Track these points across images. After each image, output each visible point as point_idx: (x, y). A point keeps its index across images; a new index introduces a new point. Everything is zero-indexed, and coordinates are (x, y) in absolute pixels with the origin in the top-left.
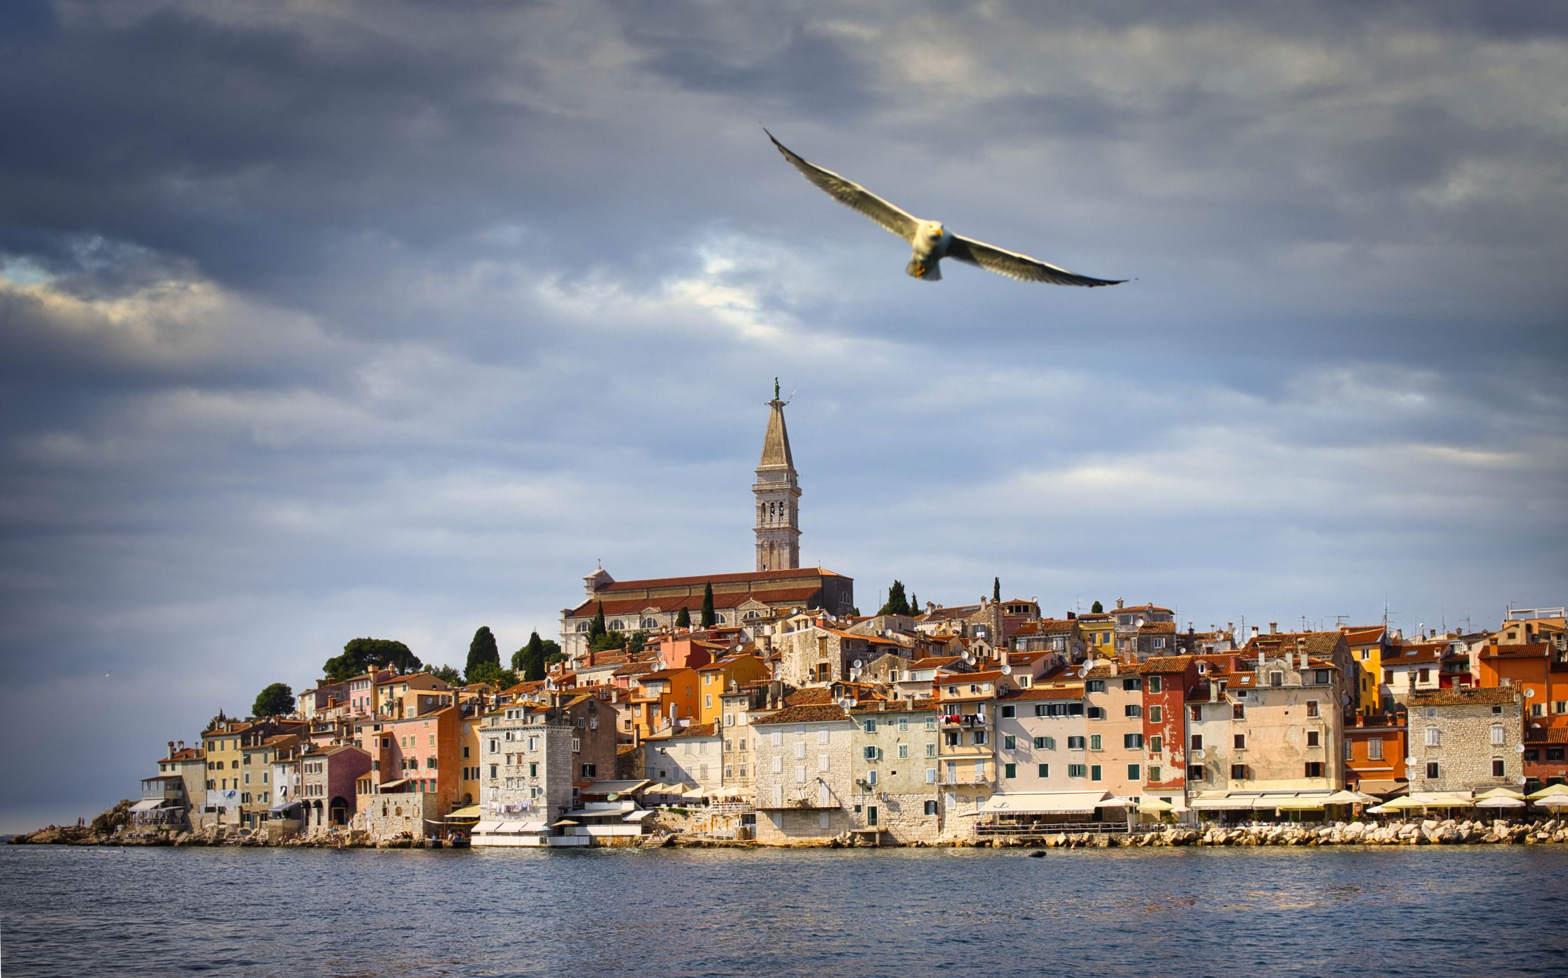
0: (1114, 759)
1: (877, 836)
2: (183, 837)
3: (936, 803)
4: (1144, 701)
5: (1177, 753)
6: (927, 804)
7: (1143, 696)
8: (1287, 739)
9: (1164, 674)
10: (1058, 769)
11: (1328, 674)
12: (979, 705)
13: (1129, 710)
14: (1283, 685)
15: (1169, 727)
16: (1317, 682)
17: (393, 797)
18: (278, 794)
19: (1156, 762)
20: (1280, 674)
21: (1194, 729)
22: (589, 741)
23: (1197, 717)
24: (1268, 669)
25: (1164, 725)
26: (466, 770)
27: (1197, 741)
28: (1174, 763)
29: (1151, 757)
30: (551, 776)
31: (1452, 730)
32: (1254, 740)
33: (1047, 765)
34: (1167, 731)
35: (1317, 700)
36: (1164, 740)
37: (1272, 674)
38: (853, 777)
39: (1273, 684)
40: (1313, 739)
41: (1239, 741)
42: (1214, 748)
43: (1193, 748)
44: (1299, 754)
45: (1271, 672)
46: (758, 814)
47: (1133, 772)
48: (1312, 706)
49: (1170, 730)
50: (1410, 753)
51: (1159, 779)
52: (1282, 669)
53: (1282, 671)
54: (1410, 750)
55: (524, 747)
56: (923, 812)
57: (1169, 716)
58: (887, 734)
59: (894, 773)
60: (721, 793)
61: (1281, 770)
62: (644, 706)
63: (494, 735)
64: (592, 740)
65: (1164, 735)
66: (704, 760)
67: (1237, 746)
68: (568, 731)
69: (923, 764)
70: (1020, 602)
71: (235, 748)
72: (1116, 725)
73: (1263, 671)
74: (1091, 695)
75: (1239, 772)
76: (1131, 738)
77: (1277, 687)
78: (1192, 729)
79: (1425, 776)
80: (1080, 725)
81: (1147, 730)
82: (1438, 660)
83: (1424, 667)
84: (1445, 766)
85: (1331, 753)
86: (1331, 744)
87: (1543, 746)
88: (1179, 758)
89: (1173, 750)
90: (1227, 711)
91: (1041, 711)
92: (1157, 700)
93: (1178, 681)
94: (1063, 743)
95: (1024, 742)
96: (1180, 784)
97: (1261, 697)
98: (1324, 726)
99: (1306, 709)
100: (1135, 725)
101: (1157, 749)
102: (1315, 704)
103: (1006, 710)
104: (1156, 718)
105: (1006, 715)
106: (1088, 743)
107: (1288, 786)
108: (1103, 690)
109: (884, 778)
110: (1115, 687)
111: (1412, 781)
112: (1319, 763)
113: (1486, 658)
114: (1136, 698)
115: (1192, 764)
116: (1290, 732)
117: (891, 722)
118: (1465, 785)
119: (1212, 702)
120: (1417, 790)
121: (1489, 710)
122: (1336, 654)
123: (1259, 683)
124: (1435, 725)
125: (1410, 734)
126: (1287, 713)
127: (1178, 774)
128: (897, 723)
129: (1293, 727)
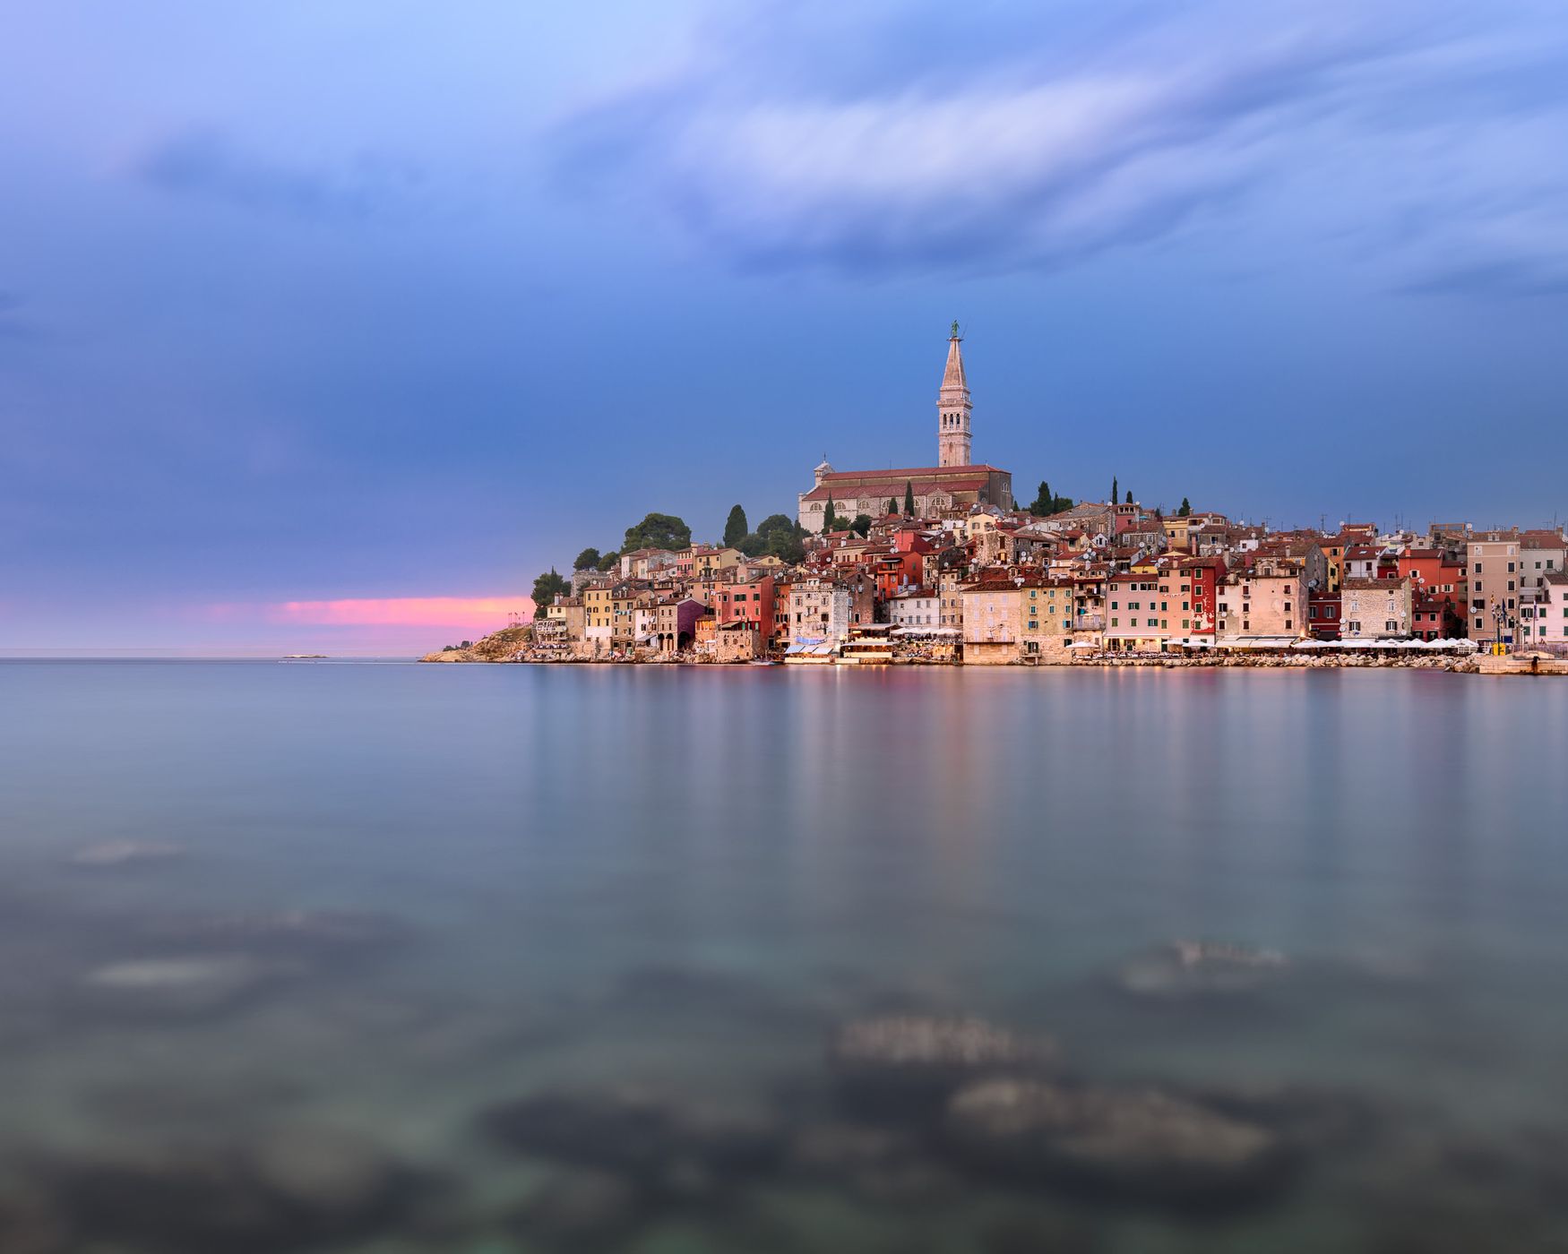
0: (1176, 615)
1: (1037, 659)
2: (571, 657)
3: (1071, 640)
4: (1192, 583)
5: (1210, 614)
6: (1066, 641)
7: (1191, 579)
8: (1272, 607)
9: (1204, 568)
10: (1142, 622)
13: (1184, 588)
14: (1271, 575)
16: (1290, 574)
17: (731, 633)
18: (638, 628)
19: (1198, 619)
20: (1269, 568)
22: (857, 599)
23: (1222, 593)
24: (1263, 566)
25: (1203, 597)
26: (777, 616)
27: (1222, 606)
29: (1196, 616)
30: (836, 621)
31: (1367, 604)
32: (1254, 607)
33: (1135, 619)
34: (1205, 600)
35: (1290, 584)
36: (1203, 606)
38: (1022, 623)
39: (1265, 574)
40: (1288, 607)
41: (1246, 607)
43: (1220, 611)
44: (1280, 615)
45: (1264, 568)
46: (965, 646)
47: (1185, 624)
48: (1287, 587)
49: (1207, 599)
50: (1342, 615)
51: (1199, 628)
52: (1270, 565)
54: (1342, 613)
55: (818, 603)
56: (1063, 645)
57: (1206, 592)
58: (1042, 597)
59: (1046, 622)
60: (941, 632)
61: (1269, 622)
62: (886, 576)
63: (799, 594)
65: (1203, 603)
66: (928, 612)
67: (1245, 610)
68: (845, 594)
69: (1063, 616)
71: (607, 598)
72: (1177, 598)
73: (1260, 567)
74: (1160, 578)
75: (1246, 625)
76: (1185, 605)
77: (1267, 576)
78: (1220, 600)
79: (1351, 630)
80: (1154, 596)
81: (1194, 599)
82: (1378, 558)
83: (1369, 561)
84: (1362, 624)
85: (1298, 615)
86: (1297, 610)
87: (1426, 612)
88: (1211, 616)
89: (1208, 612)
90: (1239, 589)
91: (1134, 588)
92: (1199, 582)
93: (1211, 572)
94: (1145, 606)
95: (1123, 606)
96: (1212, 632)
97: (1259, 581)
98: (1294, 600)
99: (1284, 589)
100: (1188, 597)
101: (1199, 610)
102: (1289, 586)
103: (1112, 586)
104: (1199, 593)
105: (1112, 589)
106: (1158, 606)
107: (1275, 633)
108: (1168, 576)
109: (1041, 625)
110: (1175, 574)
111: (1343, 632)
112: (1291, 621)
113: (1403, 557)
114: (1187, 581)
115: (1219, 620)
116: (1274, 603)
117: (1045, 592)
118: (1373, 635)
119: (1232, 582)
120: (1346, 637)
121: (1387, 592)
122: (1309, 555)
123: (1257, 573)
124: (1356, 600)
125: (1343, 605)
126: (1273, 591)
127: (1210, 625)
128: (1049, 592)
129: (1276, 600)
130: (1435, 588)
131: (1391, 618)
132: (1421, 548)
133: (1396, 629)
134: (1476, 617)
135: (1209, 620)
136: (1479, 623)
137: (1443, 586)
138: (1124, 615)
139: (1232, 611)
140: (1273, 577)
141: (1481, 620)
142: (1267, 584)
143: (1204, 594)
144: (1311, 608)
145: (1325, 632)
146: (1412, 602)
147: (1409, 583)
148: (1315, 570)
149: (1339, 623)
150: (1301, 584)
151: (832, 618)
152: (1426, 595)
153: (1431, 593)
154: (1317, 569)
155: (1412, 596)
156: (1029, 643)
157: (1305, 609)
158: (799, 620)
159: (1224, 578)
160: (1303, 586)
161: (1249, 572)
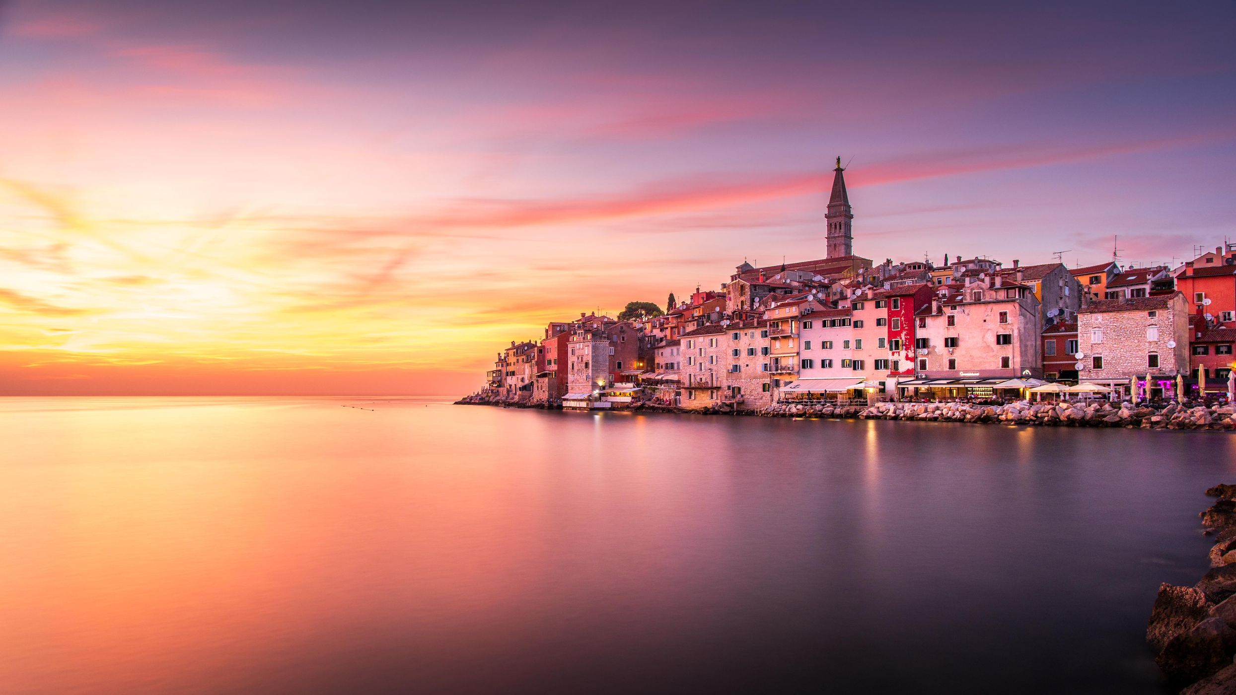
0: (871, 352)
3: (769, 384)
4: (889, 315)
5: (909, 351)
6: (764, 385)
7: (888, 311)
8: (985, 340)
9: (901, 296)
10: (838, 362)
11: (1015, 291)
12: (791, 321)
13: (879, 322)
14: (982, 300)
15: (904, 333)
16: (1007, 298)
17: (540, 380)
19: (897, 357)
20: (980, 292)
21: (920, 334)
22: (619, 348)
23: (923, 326)
24: (972, 290)
25: (901, 332)
27: (922, 343)
28: (907, 358)
29: (893, 354)
30: (594, 368)
31: (1114, 331)
32: (962, 341)
33: (829, 360)
34: (903, 336)
35: (1007, 311)
36: (901, 343)
37: (975, 292)
38: (727, 367)
39: (975, 300)
40: (1004, 339)
41: (952, 342)
43: (920, 347)
44: (993, 351)
45: (973, 291)
46: (682, 390)
47: (881, 365)
48: (1003, 315)
49: (905, 335)
50: (1079, 350)
51: (899, 369)
52: (982, 289)
53: (981, 291)
54: (1079, 347)
55: (583, 352)
56: (762, 390)
57: (904, 325)
58: (744, 340)
59: (747, 365)
61: (980, 363)
62: (669, 328)
63: (573, 346)
64: (621, 348)
65: (901, 338)
67: (950, 345)
68: (606, 343)
69: (762, 360)
70: (916, 263)
72: (872, 334)
73: (969, 291)
74: (855, 312)
75: (952, 363)
76: (881, 341)
77: (978, 301)
79: (1092, 367)
80: (849, 333)
81: (891, 334)
82: (1149, 282)
83: (1138, 286)
84: (1108, 359)
85: (1020, 351)
86: (1019, 343)
87: (1210, 343)
88: (911, 354)
89: (907, 349)
90: (944, 320)
91: (825, 325)
92: (897, 314)
93: (910, 300)
94: (838, 344)
95: (816, 345)
96: (911, 373)
97: (967, 309)
98: (1013, 330)
99: (999, 317)
100: (884, 332)
101: (896, 348)
102: (1005, 313)
103: (805, 324)
104: (896, 326)
105: (805, 327)
106: (852, 345)
108: (863, 308)
109: (743, 369)
110: (870, 305)
111: (1080, 371)
112: (1008, 358)
113: (1182, 277)
114: (883, 313)
115: (919, 359)
116: (987, 336)
117: (746, 334)
118: (1124, 374)
119: (933, 314)
120: (1085, 378)
121: (1145, 314)
122: (1048, 279)
123: (965, 299)
124: (1099, 327)
125: (1079, 335)
126: (985, 321)
127: (910, 365)
128: (749, 335)
129: (989, 332)
130: (1229, 314)
131: (1152, 350)
132: (1210, 265)
138: (817, 355)
139: (934, 347)
140: (984, 303)
142: (977, 312)
143: (902, 329)
144: (1047, 342)
145: (1056, 373)
146: (1190, 329)
147: (1181, 301)
148: (1061, 298)
149: (1077, 360)
150: (1023, 310)
151: (590, 366)
152: (1213, 322)
153: (1221, 320)
154: (1064, 297)
155: (1191, 321)
156: (733, 388)
157: (1033, 342)
158: (573, 368)
159: (925, 306)
160: (1028, 313)
161: (957, 299)
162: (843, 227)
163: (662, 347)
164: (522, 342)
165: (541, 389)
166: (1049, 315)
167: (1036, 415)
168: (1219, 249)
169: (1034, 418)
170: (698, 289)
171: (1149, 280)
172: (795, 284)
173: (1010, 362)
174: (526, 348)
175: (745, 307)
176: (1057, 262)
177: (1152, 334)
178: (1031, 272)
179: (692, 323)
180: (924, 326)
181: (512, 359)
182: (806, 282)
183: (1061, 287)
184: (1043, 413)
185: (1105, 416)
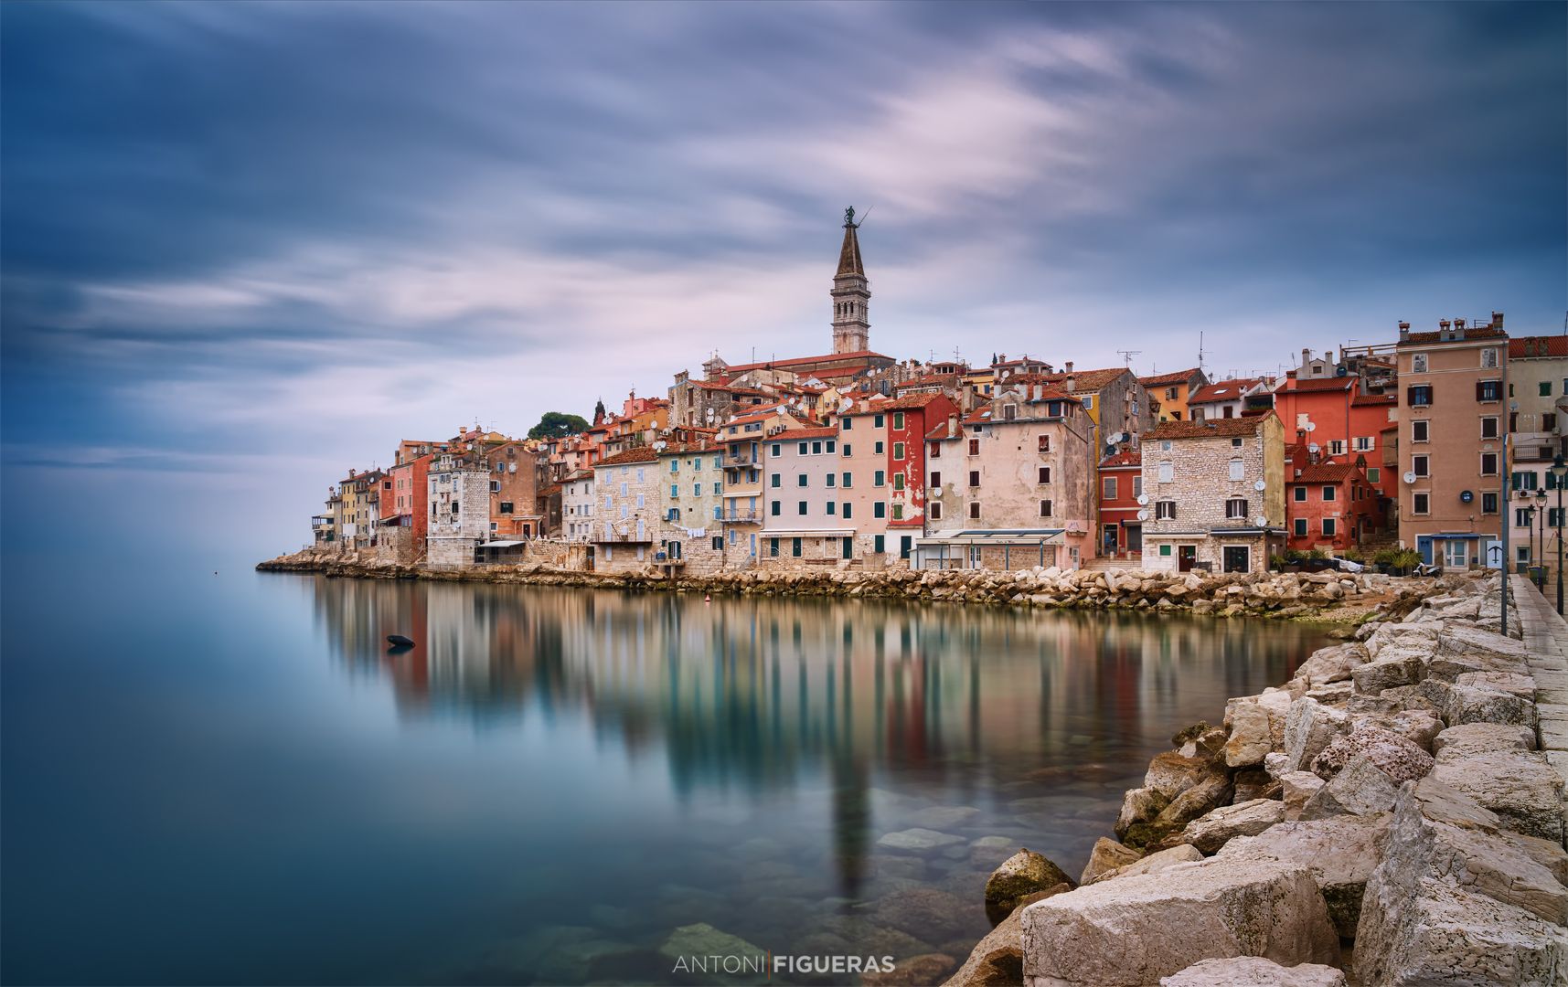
0: (864, 495)
3: (721, 539)
4: (891, 438)
5: (917, 491)
6: (714, 540)
7: (890, 432)
8: (1019, 476)
9: (910, 411)
10: (815, 506)
11: (1060, 406)
12: (754, 444)
13: (877, 448)
14: (1016, 419)
15: (910, 463)
16: (1050, 416)
17: (386, 530)
19: (899, 499)
20: (1014, 407)
22: (507, 483)
23: (936, 455)
24: (1002, 403)
25: (906, 462)
27: (936, 478)
29: (895, 495)
30: (467, 512)
31: (1188, 466)
32: (988, 477)
33: (806, 503)
34: (909, 468)
35: (1049, 435)
36: (907, 478)
37: (1006, 407)
38: (661, 513)
39: (1006, 419)
40: (1044, 475)
41: (974, 479)
42: (951, 485)
43: (932, 486)
44: (1031, 493)
45: (1004, 405)
46: (596, 547)
47: (879, 510)
48: (1044, 439)
49: (912, 467)
50: (1143, 491)
51: (901, 517)
52: (1016, 402)
53: (1015, 405)
54: (1142, 487)
55: (450, 487)
56: (711, 547)
57: (911, 453)
58: (686, 474)
59: (691, 510)
61: (1013, 509)
63: (435, 477)
65: (906, 472)
67: (972, 483)
68: (485, 474)
69: (712, 502)
72: (866, 465)
73: (997, 405)
74: (843, 433)
75: (975, 510)
76: (879, 475)
77: (1010, 421)
78: (932, 466)
79: (1158, 516)
80: (830, 462)
81: (893, 467)
82: (1242, 398)
83: (1228, 405)
84: (1180, 505)
85: (1062, 491)
86: (1062, 482)
87: (1315, 485)
88: (919, 496)
89: (914, 488)
90: (964, 447)
91: (803, 450)
92: (901, 436)
93: (919, 417)
94: (819, 480)
95: (790, 480)
96: (920, 523)
97: (995, 432)
98: (1055, 464)
99: (1037, 443)
100: (882, 463)
101: (899, 486)
102: (1047, 438)
103: (774, 449)
104: (899, 455)
105: (774, 454)
106: (839, 481)
107: (1023, 524)
108: (855, 427)
109: (684, 514)
110: (866, 423)
111: (1143, 521)
112: (1050, 501)
113: (1283, 393)
114: (882, 434)
115: (931, 502)
116: (1022, 469)
117: (689, 463)
118: (1200, 526)
119: (951, 436)
120: (1150, 531)
121: (1228, 442)
122: (1109, 390)
123: (994, 417)
124: (1169, 460)
125: (1144, 471)
126: (1019, 448)
127: (918, 511)
128: (693, 463)
129: (1025, 464)
130: (1340, 443)
131: (1236, 493)
132: (1316, 376)
133: (1245, 514)
134: (1415, 492)
135: (915, 501)
136: (1421, 503)
137: (1355, 441)
138: (789, 495)
140: (1018, 423)
141: (1425, 497)
142: (1009, 436)
143: (908, 457)
144: (1106, 480)
145: (1118, 524)
146: (1287, 464)
147: (1274, 425)
148: (1127, 418)
149: (1140, 506)
150: (1071, 433)
151: (460, 509)
152: (1319, 455)
153: (1330, 452)
154: (1131, 417)
155: (1288, 453)
156: (670, 543)
157: (1085, 480)
158: (435, 512)
159: (941, 424)
160: (1077, 438)
161: (984, 415)
162: (856, 309)
163: (572, 481)
164: (367, 472)
165: (388, 544)
166: (1110, 441)
167: (1080, 584)
168: (1329, 354)
169: (1076, 590)
170: (632, 395)
171: (1242, 394)
172: (768, 390)
173: (1052, 508)
174: (372, 480)
175: (695, 422)
176: (1123, 366)
177: (1237, 471)
178: (1088, 381)
179: (616, 445)
180: (938, 455)
181: (350, 497)
182: (785, 386)
183: (1127, 402)
184: (1088, 581)
185: (1167, 586)
